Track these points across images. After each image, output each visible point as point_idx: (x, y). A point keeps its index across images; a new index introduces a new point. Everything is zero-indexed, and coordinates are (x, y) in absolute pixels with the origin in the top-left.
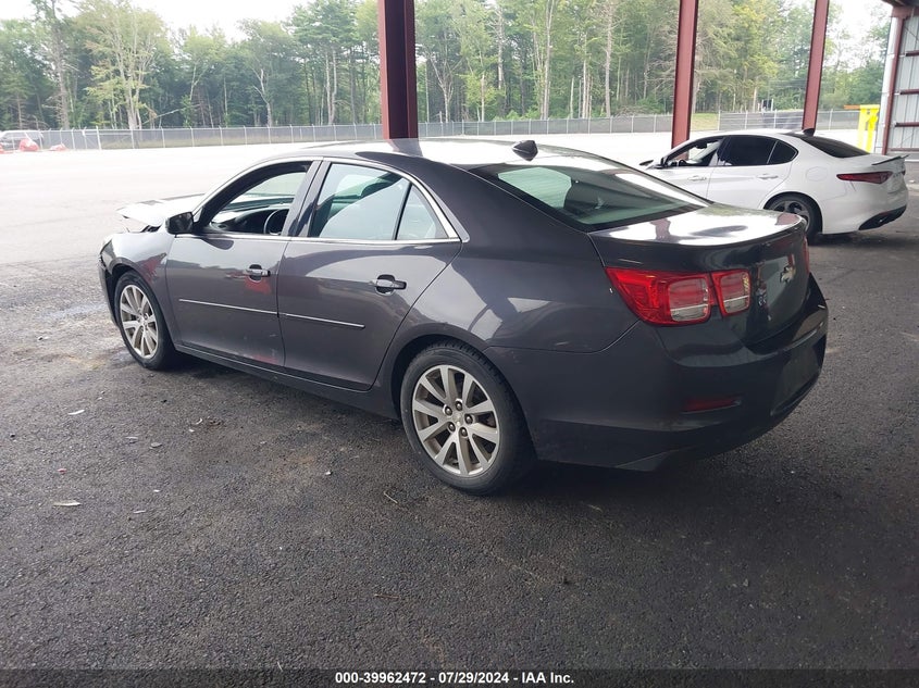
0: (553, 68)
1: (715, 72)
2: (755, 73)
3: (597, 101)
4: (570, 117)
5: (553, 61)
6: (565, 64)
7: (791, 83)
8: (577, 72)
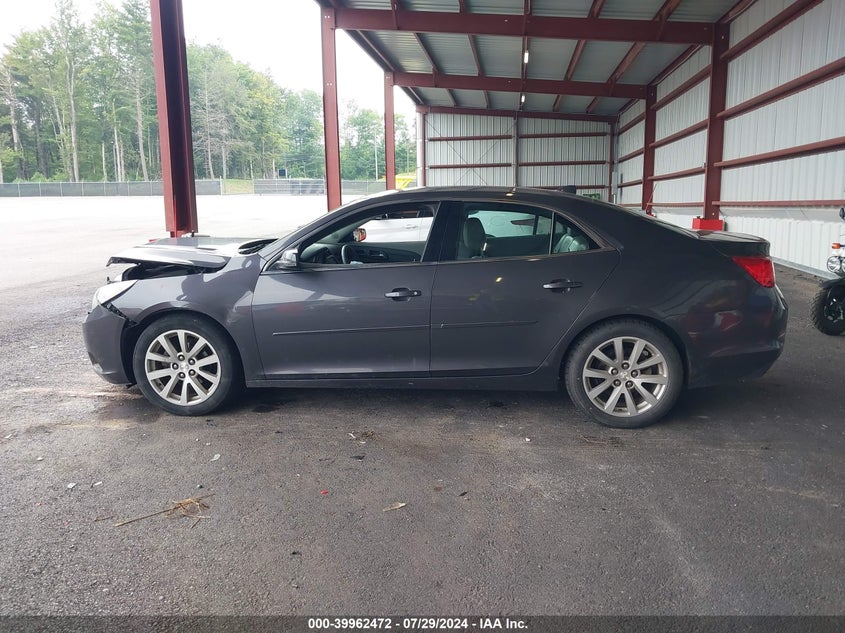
0: (79, 133)
1: (241, 144)
2: (271, 147)
3: (132, 166)
4: (105, 180)
5: (80, 126)
6: (90, 129)
7: (296, 157)
8: (107, 136)
